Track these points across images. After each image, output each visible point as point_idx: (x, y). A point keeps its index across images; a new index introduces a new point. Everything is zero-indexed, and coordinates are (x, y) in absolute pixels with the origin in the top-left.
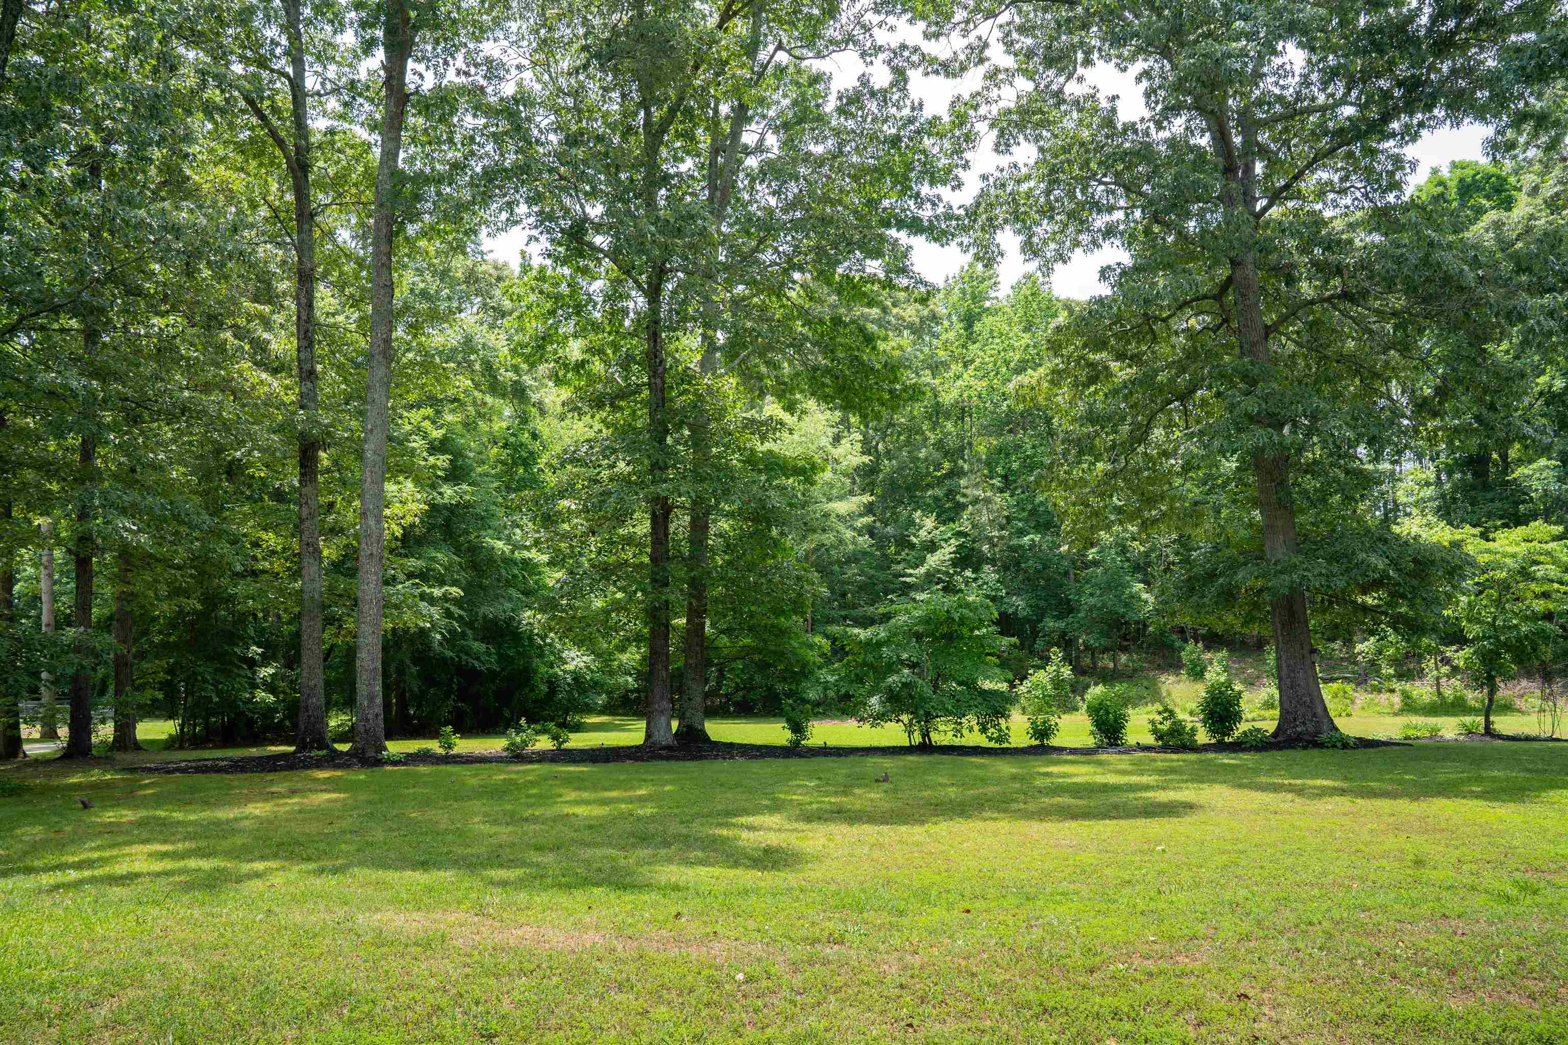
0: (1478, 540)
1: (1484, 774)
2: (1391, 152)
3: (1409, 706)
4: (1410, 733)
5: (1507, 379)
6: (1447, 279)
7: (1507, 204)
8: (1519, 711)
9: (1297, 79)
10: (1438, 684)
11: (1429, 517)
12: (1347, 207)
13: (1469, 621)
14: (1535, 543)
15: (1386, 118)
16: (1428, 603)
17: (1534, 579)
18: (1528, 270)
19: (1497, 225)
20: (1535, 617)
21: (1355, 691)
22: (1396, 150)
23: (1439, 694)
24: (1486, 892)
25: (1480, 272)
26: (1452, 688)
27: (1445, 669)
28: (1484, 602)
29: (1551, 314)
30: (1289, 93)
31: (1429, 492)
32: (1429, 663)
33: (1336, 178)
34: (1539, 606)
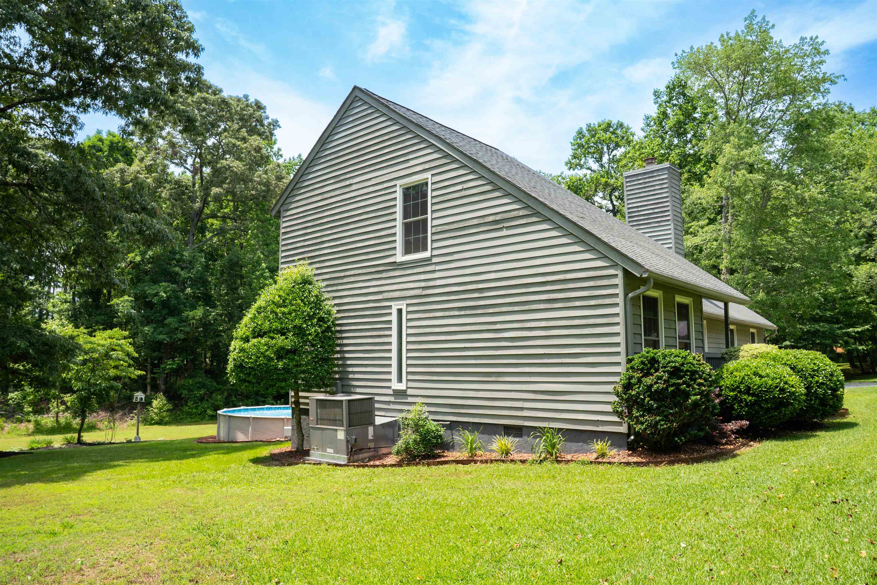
0: (86, 336)
1: (69, 465)
2: (71, 114)
3: (39, 430)
4: (35, 446)
5: (110, 252)
6: (87, 193)
7: (130, 163)
8: (99, 429)
9: (22, 49)
10: (57, 417)
11: (63, 320)
12: (40, 135)
13: (76, 380)
14: (114, 340)
15: (71, 95)
16: (52, 369)
17: (111, 358)
18: (128, 198)
19: (122, 171)
20: (110, 379)
21: (5, 422)
22: (75, 114)
23: (57, 421)
24: (45, 532)
25: (104, 193)
26: (65, 417)
27: (62, 408)
28: (85, 370)
29: (133, 223)
30: (16, 56)
31: (66, 306)
32: (54, 404)
33: (37, 116)
34: (112, 372)
